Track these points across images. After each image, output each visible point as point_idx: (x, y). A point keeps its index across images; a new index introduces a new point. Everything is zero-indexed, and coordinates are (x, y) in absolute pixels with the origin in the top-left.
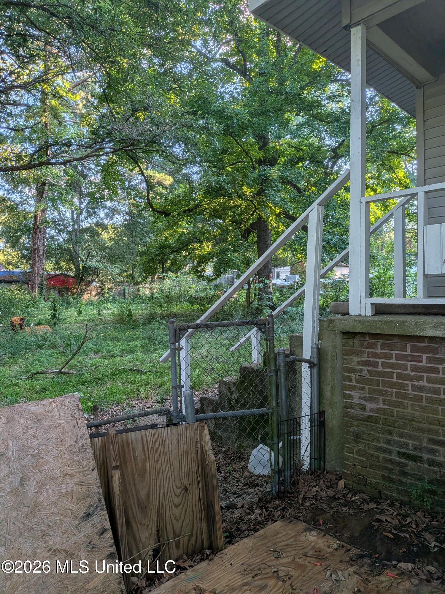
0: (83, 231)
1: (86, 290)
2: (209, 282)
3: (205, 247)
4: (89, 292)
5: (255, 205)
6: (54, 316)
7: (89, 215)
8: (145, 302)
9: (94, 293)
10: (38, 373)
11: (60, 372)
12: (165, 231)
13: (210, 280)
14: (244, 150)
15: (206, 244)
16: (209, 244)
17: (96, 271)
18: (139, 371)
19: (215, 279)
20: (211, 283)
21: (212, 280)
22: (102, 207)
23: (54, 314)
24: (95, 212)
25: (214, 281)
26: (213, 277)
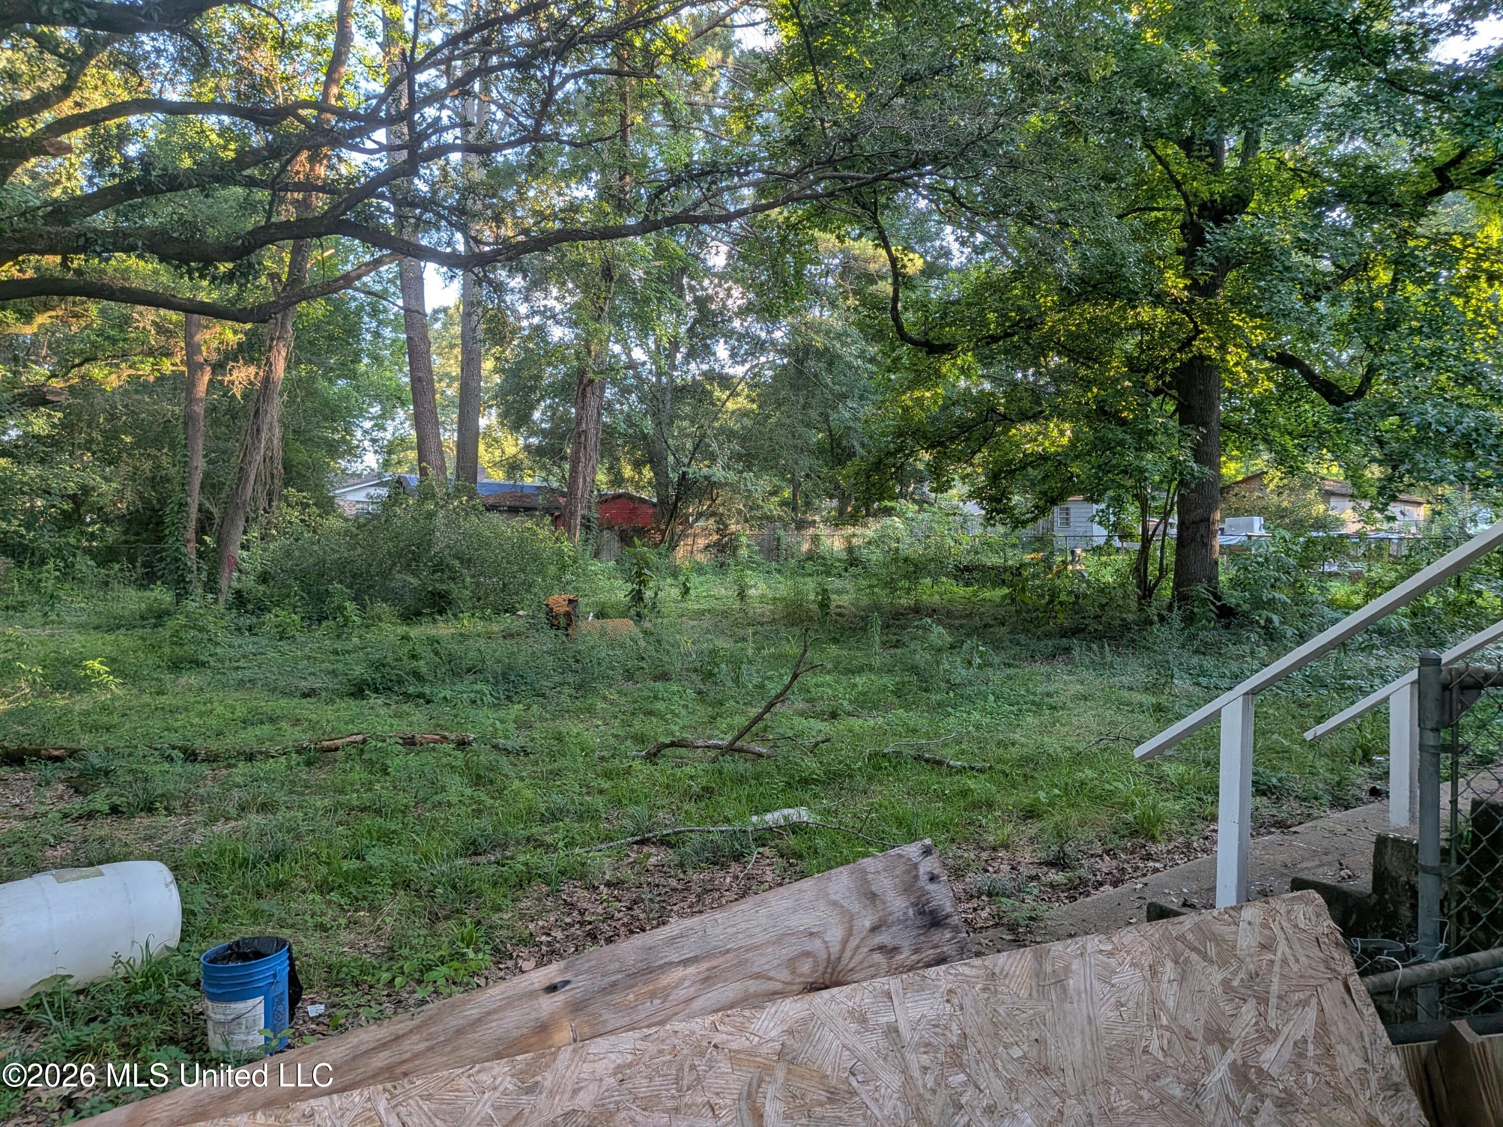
0: (681, 392)
1: (683, 535)
2: (1016, 527)
3: (1055, 433)
4: (690, 541)
5: (1195, 323)
6: (638, 597)
7: (691, 355)
8: (835, 571)
9: (702, 542)
10: (672, 744)
11: (731, 749)
12: (904, 393)
13: (1019, 523)
14: (1172, 177)
15: (1057, 426)
16: (1067, 426)
17: (709, 487)
18: (939, 763)
19: (1035, 519)
20: (1021, 531)
21: (1024, 523)
22: (724, 335)
23: (639, 591)
24: (707, 347)
25: (1030, 526)
26: (1029, 516)
